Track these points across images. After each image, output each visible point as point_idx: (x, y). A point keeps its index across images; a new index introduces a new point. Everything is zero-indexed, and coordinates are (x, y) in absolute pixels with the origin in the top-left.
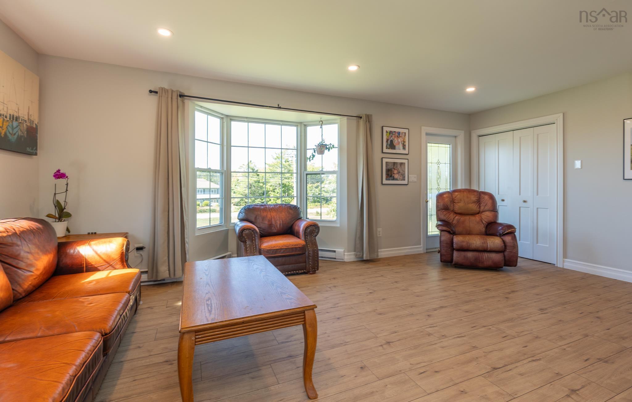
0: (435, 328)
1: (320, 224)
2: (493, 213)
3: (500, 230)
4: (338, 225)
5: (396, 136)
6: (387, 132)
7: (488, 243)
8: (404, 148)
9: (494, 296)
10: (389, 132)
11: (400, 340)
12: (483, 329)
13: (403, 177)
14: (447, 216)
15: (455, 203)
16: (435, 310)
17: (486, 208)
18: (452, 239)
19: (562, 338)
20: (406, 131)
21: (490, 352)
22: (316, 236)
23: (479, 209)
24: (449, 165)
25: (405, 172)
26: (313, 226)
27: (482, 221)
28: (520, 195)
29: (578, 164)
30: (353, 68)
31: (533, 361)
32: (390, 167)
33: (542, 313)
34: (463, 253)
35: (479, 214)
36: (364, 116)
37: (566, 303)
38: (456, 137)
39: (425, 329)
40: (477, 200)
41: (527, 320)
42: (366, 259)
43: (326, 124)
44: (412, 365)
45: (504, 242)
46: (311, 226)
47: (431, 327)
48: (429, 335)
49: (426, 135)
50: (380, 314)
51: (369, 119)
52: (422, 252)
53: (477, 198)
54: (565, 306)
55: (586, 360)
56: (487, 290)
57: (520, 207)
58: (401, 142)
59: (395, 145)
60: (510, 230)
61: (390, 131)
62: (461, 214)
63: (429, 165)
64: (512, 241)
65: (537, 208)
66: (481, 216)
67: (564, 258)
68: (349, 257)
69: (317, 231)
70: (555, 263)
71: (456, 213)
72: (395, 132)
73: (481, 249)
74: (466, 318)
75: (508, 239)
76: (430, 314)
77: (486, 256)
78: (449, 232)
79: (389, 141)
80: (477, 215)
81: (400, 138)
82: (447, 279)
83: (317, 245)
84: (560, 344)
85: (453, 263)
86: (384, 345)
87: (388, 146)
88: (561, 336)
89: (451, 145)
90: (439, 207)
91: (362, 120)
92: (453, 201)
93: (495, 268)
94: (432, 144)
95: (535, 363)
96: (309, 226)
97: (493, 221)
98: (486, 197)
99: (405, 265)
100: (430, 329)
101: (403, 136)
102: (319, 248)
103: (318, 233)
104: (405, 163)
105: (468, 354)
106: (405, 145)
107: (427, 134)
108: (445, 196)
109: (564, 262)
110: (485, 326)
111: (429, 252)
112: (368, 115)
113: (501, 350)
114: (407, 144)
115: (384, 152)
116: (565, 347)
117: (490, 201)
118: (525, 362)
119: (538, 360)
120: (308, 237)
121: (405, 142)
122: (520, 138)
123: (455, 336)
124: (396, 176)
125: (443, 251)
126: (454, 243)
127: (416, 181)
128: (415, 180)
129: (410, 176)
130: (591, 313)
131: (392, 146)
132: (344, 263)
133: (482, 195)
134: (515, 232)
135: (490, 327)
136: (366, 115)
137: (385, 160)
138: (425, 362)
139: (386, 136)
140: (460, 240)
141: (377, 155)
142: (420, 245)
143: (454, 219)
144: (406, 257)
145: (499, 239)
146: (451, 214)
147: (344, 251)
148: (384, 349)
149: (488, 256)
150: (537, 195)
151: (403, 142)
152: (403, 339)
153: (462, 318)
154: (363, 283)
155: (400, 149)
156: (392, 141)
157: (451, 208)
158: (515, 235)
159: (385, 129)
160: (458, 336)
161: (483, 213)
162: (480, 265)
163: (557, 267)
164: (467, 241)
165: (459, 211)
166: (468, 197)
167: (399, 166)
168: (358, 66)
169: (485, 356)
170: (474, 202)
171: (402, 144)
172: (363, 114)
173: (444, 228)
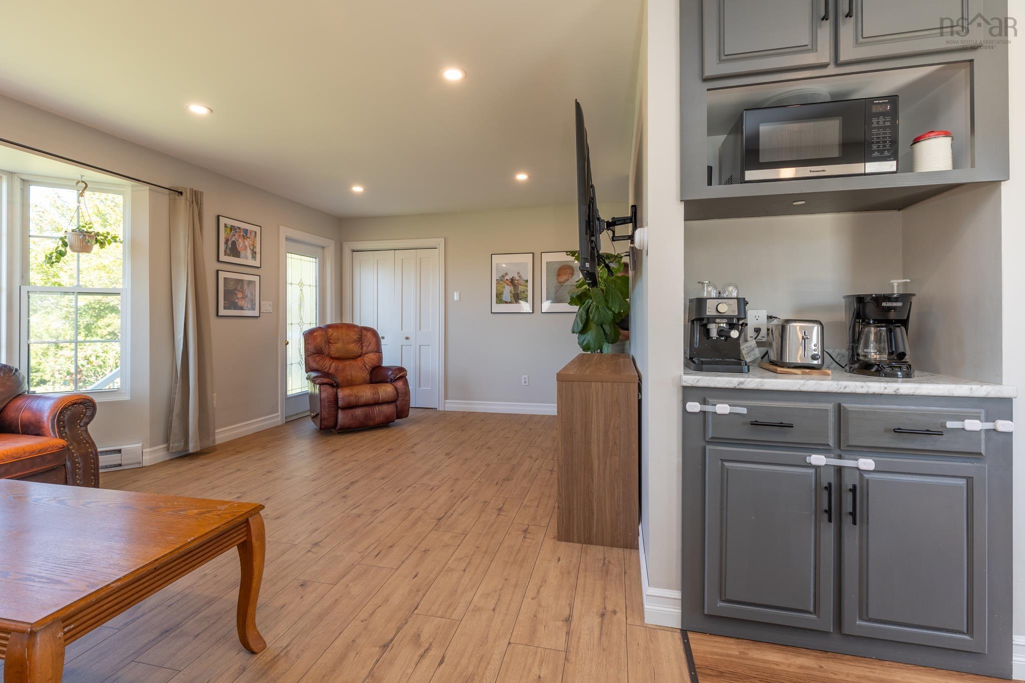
0: (360, 507)
1: (97, 399)
2: (378, 354)
3: (391, 374)
4: (127, 398)
5: (241, 236)
6: (227, 227)
7: (380, 393)
8: (254, 257)
9: (400, 455)
10: (229, 226)
11: (328, 536)
12: (409, 489)
13: (252, 304)
14: (321, 364)
15: (331, 343)
16: (347, 489)
17: (370, 348)
18: (337, 394)
19: (474, 473)
20: (257, 229)
21: (428, 507)
22: (88, 423)
23: (361, 351)
24: (314, 288)
25: (255, 296)
26: (81, 403)
27: (365, 366)
28: (402, 330)
29: (456, 297)
30: (198, 110)
31: (464, 500)
32: (231, 286)
33: (450, 458)
34: (350, 412)
35: (361, 358)
36: (189, 193)
37: (462, 443)
38: (323, 248)
39: (351, 512)
40: (358, 338)
41: (441, 468)
42: (194, 451)
43: (94, 190)
44: (362, 552)
45: (396, 388)
46: (76, 403)
47: (355, 508)
48: (359, 516)
49: (286, 241)
50: (278, 518)
51: (196, 199)
52: (280, 424)
53: (358, 336)
54: (463, 446)
55: (497, 484)
56: (390, 450)
57: (402, 346)
58: (249, 246)
59: (239, 250)
60: (400, 374)
61: (232, 226)
62: (339, 359)
63: (289, 287)
64: (404, 387)
65: (420, 346)
66: (363, 360)
67: (445, 399)
68: (152, 455)
69: (88, 413)
70: (437, 407)
71: (333, 358)
72: (239, 228)
73: (372, 402)
74: (386, 485)
75: (399, 384)
76: (345, 494)
77: (377, 410)
78: (331, 385)
79: (230, 243)
80: (359, 359)
81: (248, 239)
82: (338, 450)
83: (93, 442)
84: (474, 478)
85: (338, 427)
86: (311, 549)
87: (228, 251)
88: (472, 472)
89: (317, 260)
90: (309, 351)
91: (183, 197)
92: (328, 342)
93: (385, 424)
94: (292, 255)
95: (466, 501)
96: (70, 406)
97: (377, 365)
98: (369, 334)
99: (265, 446)
100: (355, 510)
101: (253, 237)
102: (99, 450)
103: (92, 416)
104: (255, 281)
105: (410, 518)
106: (255, 253)
107: (288, 239)
108: (315, 334)
109: (445, 403)
110: (409, 487)
111: (291, 421)
112: (195, 191)
113: (435, 501)
114: (258, 250)
115: (220, 260)
116: (479, 480)
117: (374, 339)
118: (458, 503)
119: (466, 498)
120: (67, 430)
121: (255, 247)
122: (402, 260)
123: (388, 506)
124: (241, 303)
125: (325, 414)
126: (339, 400)
127: (271, 312)
128: (270, 309)
129: (262, 302)
130: (483, 446)
131: (234, 251)
132: (141, 470)
133: (364, 332)
134: (406, 376)
135: (415, 485)
136: (191, 190)
137: (222, 275)
138: (373, 544)
139: (225, 233)
140: (347, 394)
141: (210, 265)
142: (278, 412)
143: (331, 366)
144: (258, 435)
145: (391, 386)
146: (326, 359)
147: (142, 445)
148: (315, 553)
149: (379, 409)
150: (420, 330)
151: (252, 247)
152: (331, 533)
153: (383, 487)
154: (213, 489)
155: (247, 258)
156: (234, 243)
157: (326, 351)
158: (406, 379)
159: (223, 221)
160: (390, 505)
161: (366, 356)
162: (371, 423)
163: (439, 411)
164: (356, 393)
165: (337, 355)
166: (347, 335)
167: (245, 286)
168: (210, 109)
169: (425, 513)
170: (355, 341)
171: (250, 249)
172: (186, 188)
173: (325, 380)
